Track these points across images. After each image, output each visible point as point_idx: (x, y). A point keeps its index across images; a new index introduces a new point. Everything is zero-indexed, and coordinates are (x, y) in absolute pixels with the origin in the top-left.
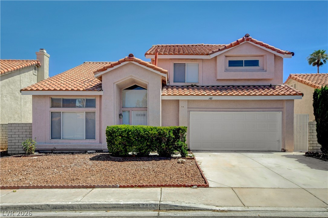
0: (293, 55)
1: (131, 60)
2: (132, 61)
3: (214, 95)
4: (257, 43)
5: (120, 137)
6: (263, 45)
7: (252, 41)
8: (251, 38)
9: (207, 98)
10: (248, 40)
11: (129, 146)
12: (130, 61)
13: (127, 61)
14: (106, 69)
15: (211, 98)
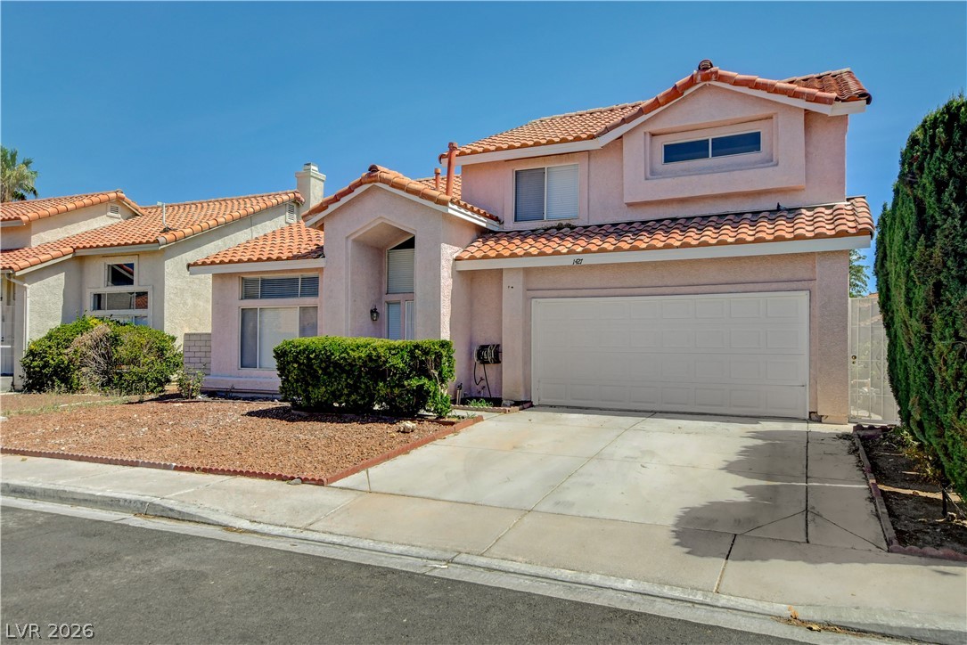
0: (869, 101)
1: (373, 179)
2: (376, 181)
3: (586, 251)
4: (737, 83)
5: (296, 365)
6: (757, 86)
7: (721, 78)
8: (716, 72)
9: (569, 261)
10: (706, 78)
11: (314, 386)
12: (370, 182)
13: (365, 183)
14: (326, 207)
15: (578, 261)
